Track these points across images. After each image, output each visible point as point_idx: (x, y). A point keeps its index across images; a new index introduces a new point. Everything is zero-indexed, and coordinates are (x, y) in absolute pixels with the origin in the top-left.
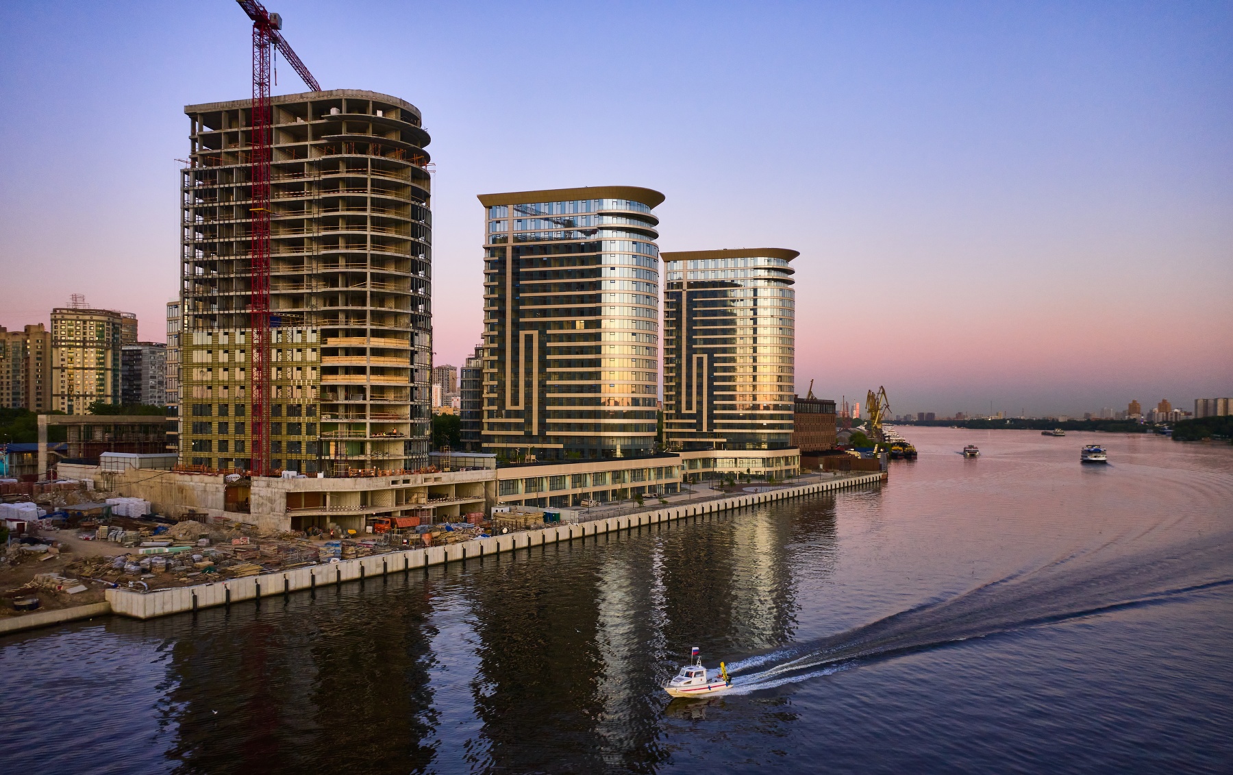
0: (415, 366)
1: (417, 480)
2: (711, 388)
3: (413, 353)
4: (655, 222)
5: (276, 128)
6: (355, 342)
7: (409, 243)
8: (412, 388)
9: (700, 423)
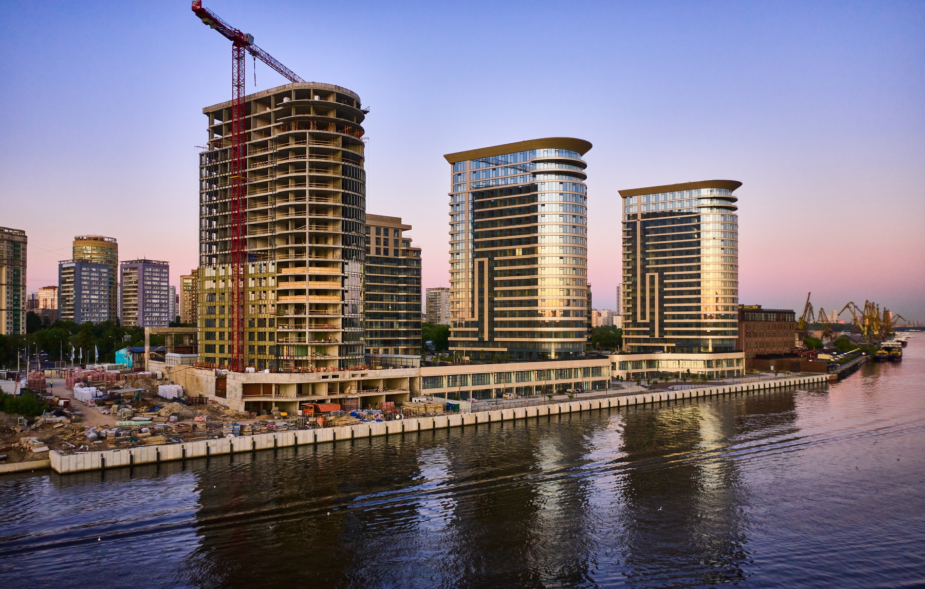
0: (346, 288)
1: (345, 376)
2: (662, 301)
3: (344, 278)
4: (584, 166)
5: (254, 117)
6: (299, 271)
7: (341, 194)
8: (343, 305)
9: (653, 330)
